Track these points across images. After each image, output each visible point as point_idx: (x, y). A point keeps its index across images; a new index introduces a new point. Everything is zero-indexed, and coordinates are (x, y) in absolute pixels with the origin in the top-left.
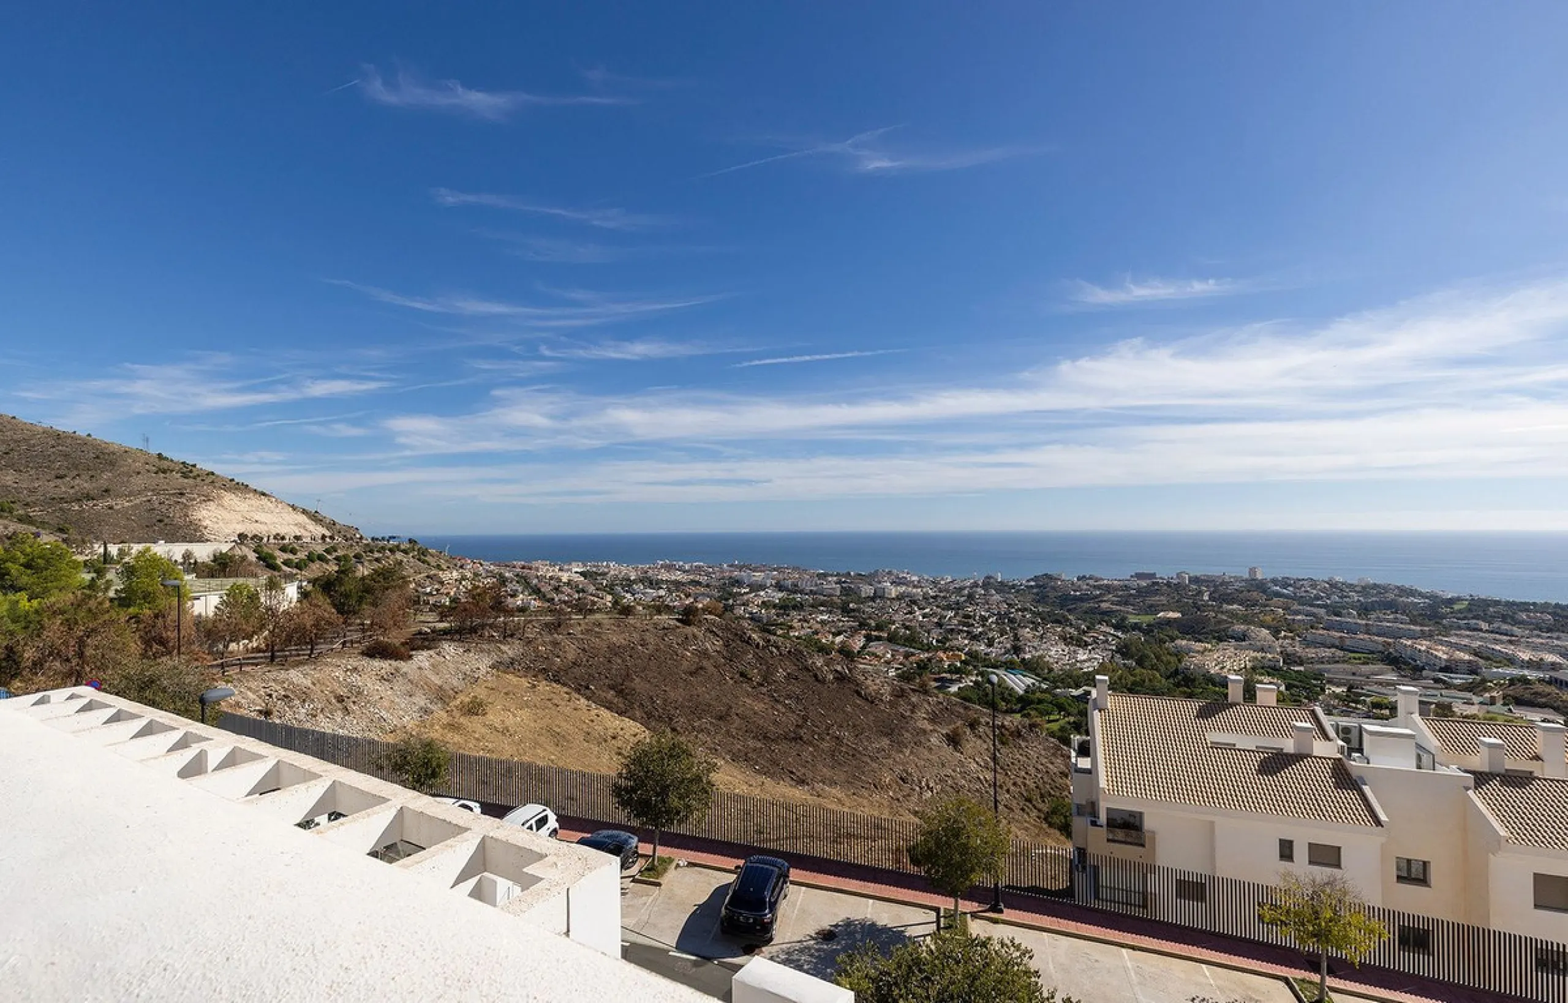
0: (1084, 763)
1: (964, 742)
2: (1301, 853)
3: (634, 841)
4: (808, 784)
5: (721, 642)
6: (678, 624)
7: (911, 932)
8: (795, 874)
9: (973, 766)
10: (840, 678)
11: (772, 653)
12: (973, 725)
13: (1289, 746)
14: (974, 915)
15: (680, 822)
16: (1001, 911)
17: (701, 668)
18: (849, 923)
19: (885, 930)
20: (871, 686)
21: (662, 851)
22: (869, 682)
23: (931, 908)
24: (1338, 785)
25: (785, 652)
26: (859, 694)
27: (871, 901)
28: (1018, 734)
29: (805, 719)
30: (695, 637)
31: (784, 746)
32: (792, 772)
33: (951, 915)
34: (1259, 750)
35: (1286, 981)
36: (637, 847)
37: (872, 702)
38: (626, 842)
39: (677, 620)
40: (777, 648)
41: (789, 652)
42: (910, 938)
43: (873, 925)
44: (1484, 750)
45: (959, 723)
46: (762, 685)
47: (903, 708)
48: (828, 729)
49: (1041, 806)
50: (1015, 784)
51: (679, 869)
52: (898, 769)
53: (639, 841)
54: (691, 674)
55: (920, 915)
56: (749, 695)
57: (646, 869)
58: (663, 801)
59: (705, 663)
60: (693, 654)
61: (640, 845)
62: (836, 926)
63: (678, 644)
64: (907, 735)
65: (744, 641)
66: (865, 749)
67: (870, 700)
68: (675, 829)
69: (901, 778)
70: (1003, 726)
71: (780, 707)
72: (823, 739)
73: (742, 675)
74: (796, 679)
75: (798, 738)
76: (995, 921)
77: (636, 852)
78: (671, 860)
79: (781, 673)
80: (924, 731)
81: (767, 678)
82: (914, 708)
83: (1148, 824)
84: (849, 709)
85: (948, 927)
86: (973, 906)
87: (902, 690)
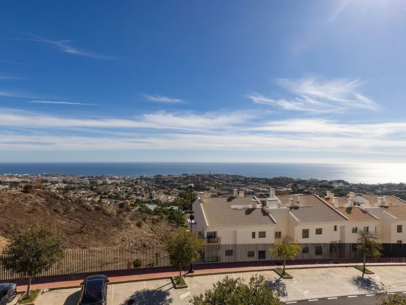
0: (193, 221)
1: (142, 225)
2: (257, 235)
3: (14, 286)
4: (87, 248)
5: (44, 199)
6: (22, 193)
7: (164, 289)
8: (111, 279)
9: (145, 232)
10: (97, 209)
11: (68, 202)
12: (144, 220)
13: (250, 207)
14: (185, 276)
15: (47, 270)
16: (193, 272)
17: (35, 210)
18: (137, 294)
19: (153, 291)
20: (109, 210)
21: (33, 287)
22: (108, 209)
23: (168, 278)
24: (264, 215)
25: (74, 201)
26: (105, 214)
27: (144, 282)
28: (158, 221)
29: (84, 225)
30: (31, 197)
31: (76, 236)
32: (80, 245)
33: (176, 278)
34: (244, 209)
35: (273, 270)
36: (16, 289)
37: (110, 216)
38: (9, 288)
39: (21, 191)
40: (71, 200)
41: (76, 201)
42: (164, 292)
43: (148, 291)
44: (290, 202)
45: (140, 219)
46: (65, 214)
47: (121, 217)
48: (94, 227)
49: (166, 241)
50: (158, 236)
51: (44, 294)
52: (121, 238)
53: (17, 285)
54: (29, 213)
55: (165, 282)
56: (58, 218)
57: (23, 299)
58: (38, 260)
59: (36, 208)
60: (30, 204)
61: (18, 287)
62: (133, 296)
63: (22, 201)
64: (123, 225)
65: (55, 198)
66: (109, 232)
67: (109, 215)
68: (44, 273)
69: (123, 240)
70: (154, 219)
71: (73, 221)
72: (92, 231)
73: (55, 211)
74: (79, 210)
75: (81, 232)
76: (192, 276)
77: (16, 292)
78: (38, 291)
79: (72, 209)
80: (129, 223)
81: (66, 211)
82: (125, 216)
83: (218, 235)
84: (101, 219)
85: (178, 283)
86: (183, 273)
87: (120, 211)
